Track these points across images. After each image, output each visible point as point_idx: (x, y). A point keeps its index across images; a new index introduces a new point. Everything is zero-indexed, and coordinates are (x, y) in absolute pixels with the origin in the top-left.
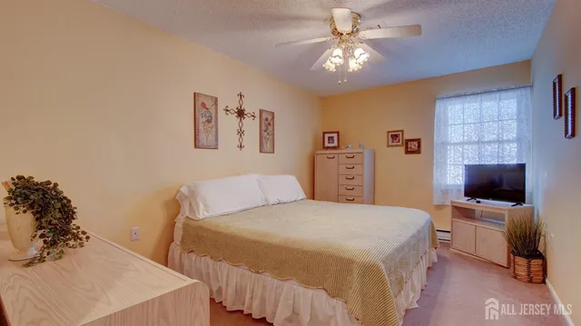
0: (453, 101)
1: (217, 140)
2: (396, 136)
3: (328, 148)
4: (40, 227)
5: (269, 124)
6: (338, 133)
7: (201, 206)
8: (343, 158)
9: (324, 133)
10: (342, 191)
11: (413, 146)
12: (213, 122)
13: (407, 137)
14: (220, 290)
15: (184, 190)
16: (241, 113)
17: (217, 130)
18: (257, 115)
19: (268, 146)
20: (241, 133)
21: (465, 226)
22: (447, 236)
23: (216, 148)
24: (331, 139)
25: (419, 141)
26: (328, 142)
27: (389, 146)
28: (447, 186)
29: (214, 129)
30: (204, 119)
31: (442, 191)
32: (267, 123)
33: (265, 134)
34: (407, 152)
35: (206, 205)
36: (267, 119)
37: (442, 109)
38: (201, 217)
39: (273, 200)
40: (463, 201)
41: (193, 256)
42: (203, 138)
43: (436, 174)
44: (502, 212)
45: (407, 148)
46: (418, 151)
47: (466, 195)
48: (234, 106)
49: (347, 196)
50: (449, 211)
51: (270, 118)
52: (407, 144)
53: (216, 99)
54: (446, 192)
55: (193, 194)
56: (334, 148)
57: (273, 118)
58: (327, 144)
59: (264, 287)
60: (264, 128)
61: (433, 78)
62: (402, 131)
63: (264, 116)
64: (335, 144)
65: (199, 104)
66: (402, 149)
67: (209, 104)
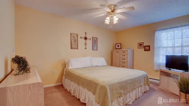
0: (162, 31)
1: (78, 47)
2: (141, 44)
3: (117, 49)
4: (18, 67)
5: (96, 41)
6: (121, 44)
7: (70, 65)
8: (121, 52)
9: (116, 44)
10: (121, 63)
11: (147, 48)
12: (77, 41)
13: (145, 45)
14: (71, 90)
15: (67, 61)
16: (86, 38)
17: (78, 43)
18: (91, 39)
19: (95, 48)
20: (86, 44)
21: (165, 79)
22: (158, 82)
23: (77, 49)
24: (118, 46)
25: (149, 46)
26: (118, 47)
27: (138, 48)
28: (160, 63)
29: (77, 43)
30: (74, 41)
31: (158, 65)
32: (95, 41)
33: (94, 44)
34: (145, 50)
35: (71, 65)
36: (95, 40)
37: (158, 35)
38: (69, 68)
39: (94, 65)
40: (165, 69)
41: (67, 79)
42: (73, 46)
43: (155, 58)
44: (178, 74)
45: (145, 49)
46: (149, 50)
47: (166, 67)
48: (83, 36)
49: (123, 65)
50: (159, 72)
51: (96, 40)
52: (145, 47)
53: (77, 35)
54: (159, 65)
55: (69, 62)
56: (119, 49)
57: (97, 39)
58: (117, 48)
59: (79, 90)
60: (94, 43)
61: (154, 23)
62: (143, 43)
63: (94, 39)
64: (120, 48)
65: (72, 36)
66: (143, 49)
67: (75, 36)
